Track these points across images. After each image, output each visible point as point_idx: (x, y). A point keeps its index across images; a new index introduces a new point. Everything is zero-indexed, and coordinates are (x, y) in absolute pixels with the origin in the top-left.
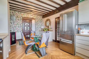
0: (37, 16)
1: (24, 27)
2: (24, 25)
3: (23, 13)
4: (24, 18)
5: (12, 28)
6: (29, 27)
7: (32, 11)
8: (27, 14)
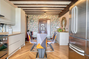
0: (52, 16)
1: (41, 27)
2: (41, 26)
3: (39, 16)
4: (40, 19)
5: (32, 29)
6: (45, 27)
7: (45, 12)
8: (42, 16)
